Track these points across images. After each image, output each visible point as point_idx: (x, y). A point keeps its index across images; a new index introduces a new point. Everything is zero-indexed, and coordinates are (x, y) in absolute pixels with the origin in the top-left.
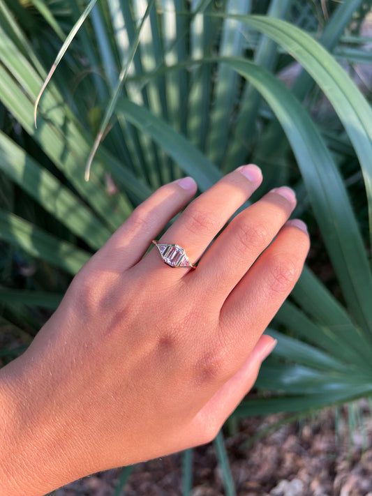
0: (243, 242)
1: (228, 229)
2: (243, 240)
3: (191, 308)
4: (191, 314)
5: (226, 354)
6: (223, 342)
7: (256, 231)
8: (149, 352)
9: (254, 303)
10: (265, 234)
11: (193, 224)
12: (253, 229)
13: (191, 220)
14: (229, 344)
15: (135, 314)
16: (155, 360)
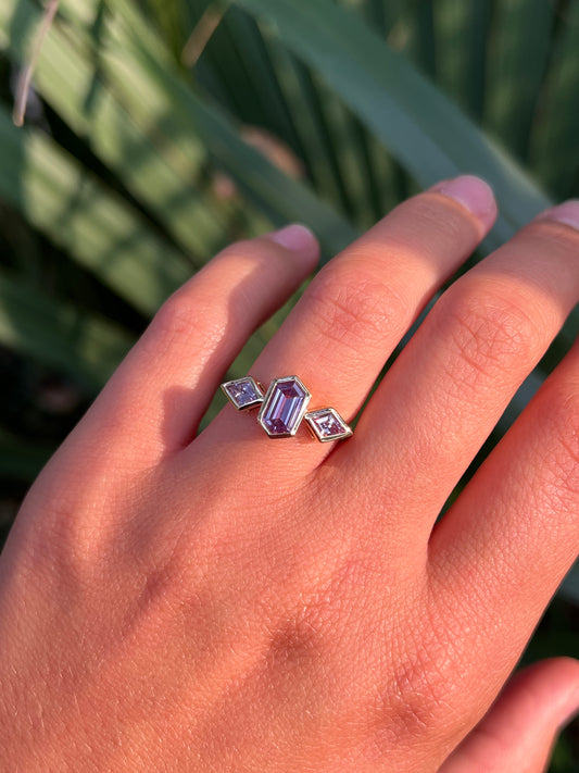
0: (469, 361)
1: (425, 328)
2: (469, 352)
3: (346, 548)
4: (349, 564)
5: (453, 666)
6: (440, 630)
7: (501, 327)
8: (244, 676)
9: (524, 528)
10: (526, 330)
11: (336, 319)
12: (494, 321)
13: (328, 310)
14: (459, 636)
15: (201, 573)
16: (263, 696)
